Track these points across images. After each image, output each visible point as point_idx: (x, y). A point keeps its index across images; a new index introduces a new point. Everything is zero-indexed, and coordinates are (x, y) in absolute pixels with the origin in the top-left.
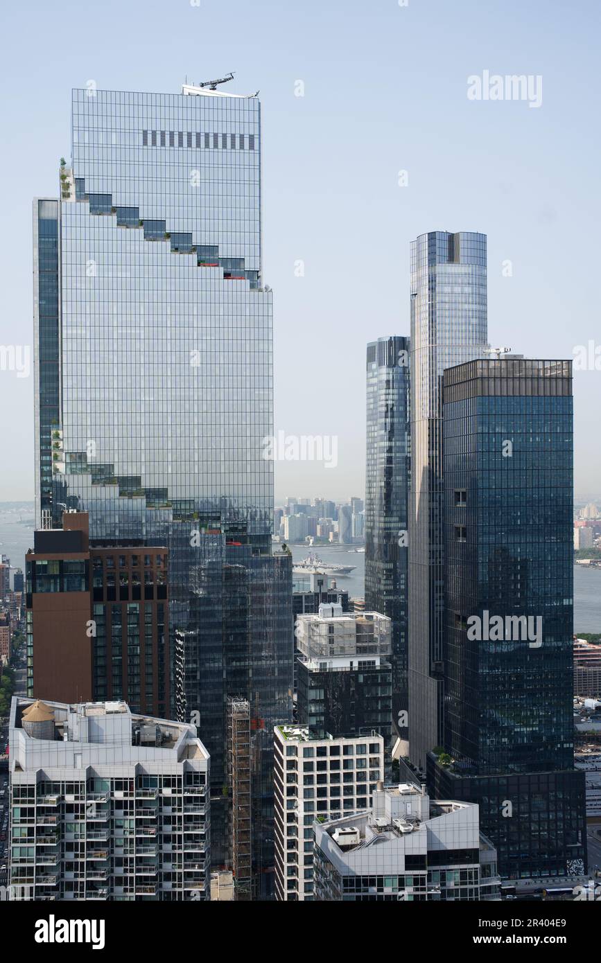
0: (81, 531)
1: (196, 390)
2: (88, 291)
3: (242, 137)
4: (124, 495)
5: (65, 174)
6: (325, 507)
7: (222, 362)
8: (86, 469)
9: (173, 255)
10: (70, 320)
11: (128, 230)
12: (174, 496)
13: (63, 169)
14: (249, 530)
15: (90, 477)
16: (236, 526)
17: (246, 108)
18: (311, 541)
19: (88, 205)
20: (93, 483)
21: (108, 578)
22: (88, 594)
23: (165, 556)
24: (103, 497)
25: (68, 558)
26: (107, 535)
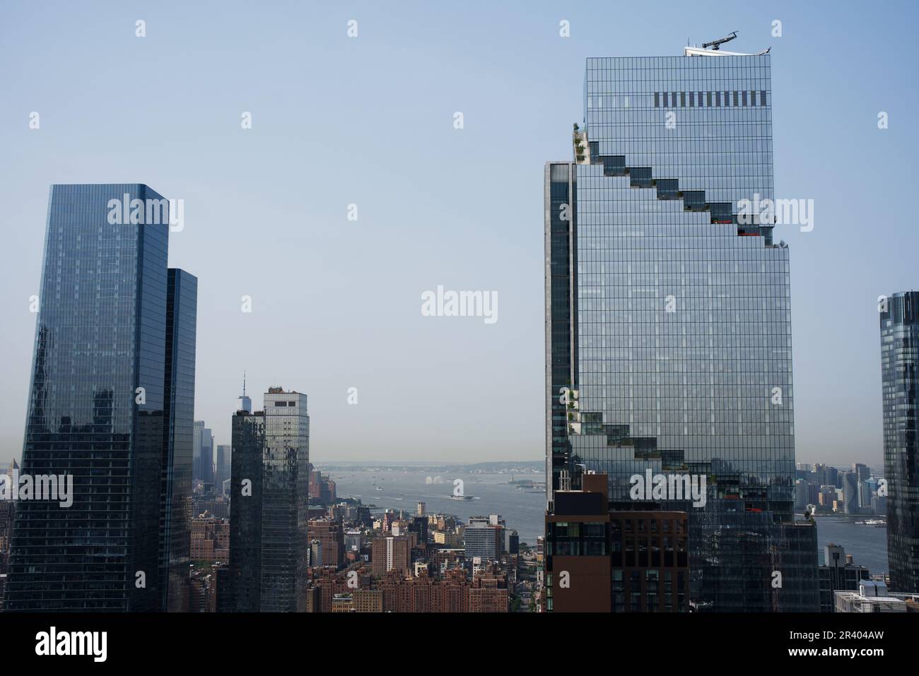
0: (601, 493)
1: (711, 349)
2: (603, 251)
3: (753, 94)
4: (640, 457)
5: (578, 138)
6: (827, 473)
7: (738, 320)
8: (601, 430)
9: (686, 214)
10: (585, 280)
11: (641, 190)
12: (691, 458)
13: (577, 133)
14: (769, 497)
15: (605, 437)
16: (755, 491)
17: (758, 65)
18: (813, 509)
19: (602, 166)
20: (608, 443)
21: (628, 543)
22: (608, 558)
23: (685, 521)
24: (619, 458)
25: (588, 520)
26: (622, 497)
